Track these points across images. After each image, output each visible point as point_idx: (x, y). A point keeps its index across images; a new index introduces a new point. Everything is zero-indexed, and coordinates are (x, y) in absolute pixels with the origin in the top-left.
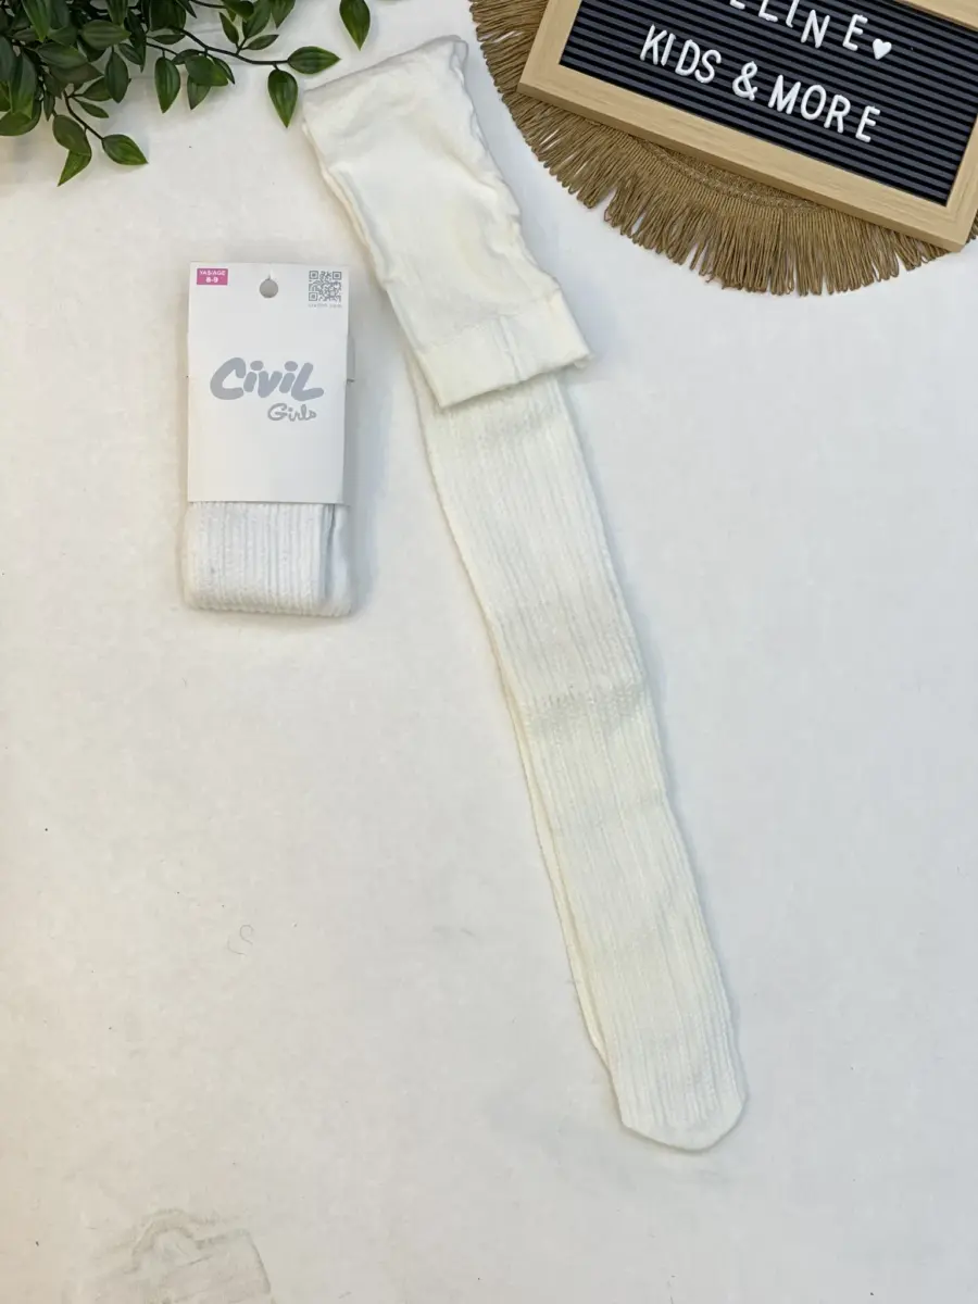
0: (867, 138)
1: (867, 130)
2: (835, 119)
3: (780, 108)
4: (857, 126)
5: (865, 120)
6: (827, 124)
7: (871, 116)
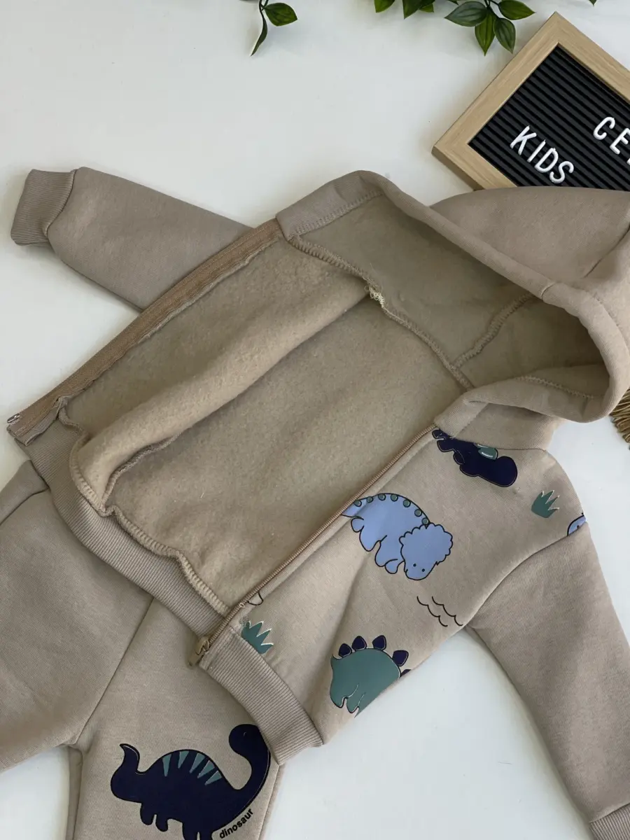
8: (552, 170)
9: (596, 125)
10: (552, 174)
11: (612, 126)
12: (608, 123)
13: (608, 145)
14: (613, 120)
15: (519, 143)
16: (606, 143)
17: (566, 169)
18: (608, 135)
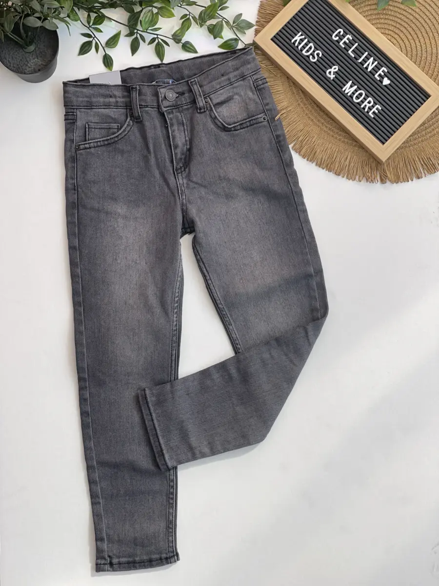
0: (372, 116)
1: (374, 113)
2: (366, 106)
3: (346, 92)
4: (371, 110)
5: (374, 109)
6: (362, 106)
7: (377, 109)
8: (311, 54)
9: (334, 33)
10: (311, 57)
11: (341, 34)
12: (340, 32)
13: (339, 43)
14: (342, 30)
15: (296, 41)
16: (338, 42)
17: (318, 55)
18: (339, 38)
